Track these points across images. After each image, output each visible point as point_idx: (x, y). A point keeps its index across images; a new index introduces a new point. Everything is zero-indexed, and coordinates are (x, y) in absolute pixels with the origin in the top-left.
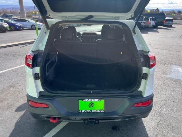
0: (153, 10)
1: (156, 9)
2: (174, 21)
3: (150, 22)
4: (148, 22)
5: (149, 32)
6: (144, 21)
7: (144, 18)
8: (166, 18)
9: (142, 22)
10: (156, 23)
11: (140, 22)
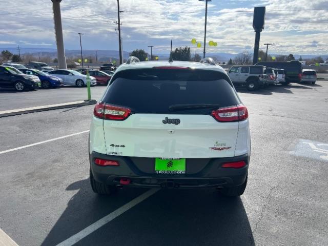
0: (284, 56)
1: (288, 55)
2: (317, 74)
3: (275, 76)
4: (271, 76)
5: (273, 93)
6: (265, 75)
7: (264, 69)
8: (304, 70)
9: (260, 76)
10: (287, 77)
11: (258, 75)
